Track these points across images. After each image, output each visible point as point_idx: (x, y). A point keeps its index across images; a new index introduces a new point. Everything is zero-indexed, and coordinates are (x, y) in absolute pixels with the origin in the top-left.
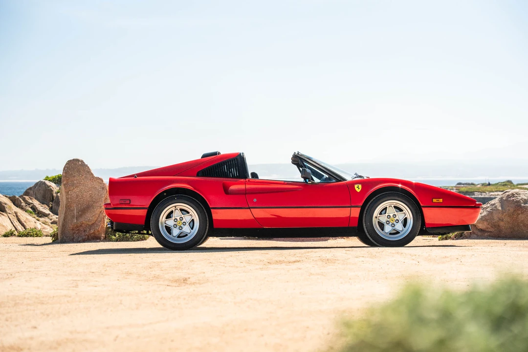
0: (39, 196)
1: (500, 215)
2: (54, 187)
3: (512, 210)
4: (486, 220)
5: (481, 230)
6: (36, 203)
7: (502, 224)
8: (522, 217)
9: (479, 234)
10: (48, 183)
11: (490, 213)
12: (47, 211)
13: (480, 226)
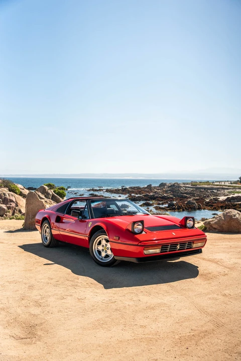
0: (41, 191)
1: (223, 222)
2: (46, 187)
3: (229, 219)
4: (217, 224)
5: (215, 229)
6: (40, 194)
7: (224, 226)
8: (233, 223)
9: (214, 230)
10: (45, 186)
11: (219, 221)
12: (43, 197)
13: (214, 226)
